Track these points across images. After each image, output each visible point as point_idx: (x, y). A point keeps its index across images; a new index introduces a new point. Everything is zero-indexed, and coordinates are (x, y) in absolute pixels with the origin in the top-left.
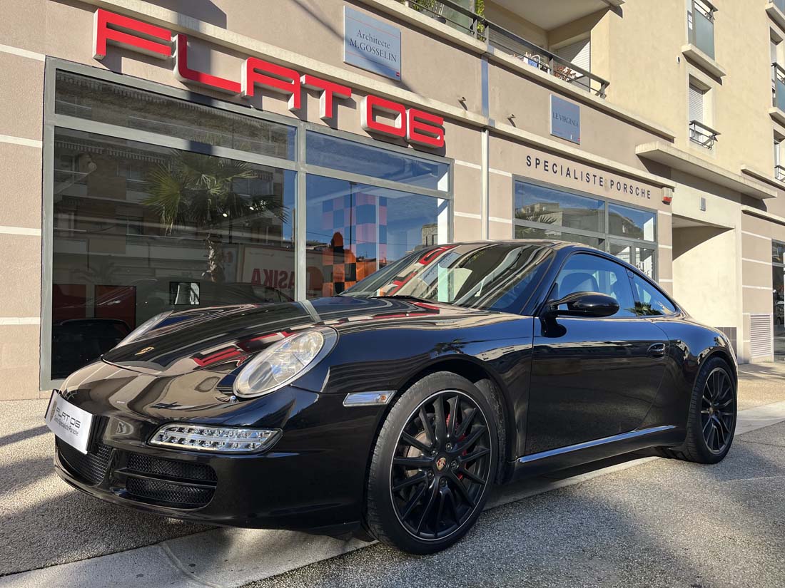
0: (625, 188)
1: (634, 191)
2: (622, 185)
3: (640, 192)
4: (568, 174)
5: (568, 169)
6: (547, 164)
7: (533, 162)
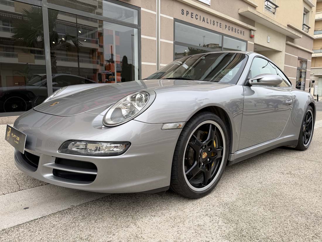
0: (232, 30)
1: (237, 31)
2: (231, 28)
3: (239, 32)
4: (204, 20)
5: (204, 18)
6: (192, 14)
7: (185, 13)
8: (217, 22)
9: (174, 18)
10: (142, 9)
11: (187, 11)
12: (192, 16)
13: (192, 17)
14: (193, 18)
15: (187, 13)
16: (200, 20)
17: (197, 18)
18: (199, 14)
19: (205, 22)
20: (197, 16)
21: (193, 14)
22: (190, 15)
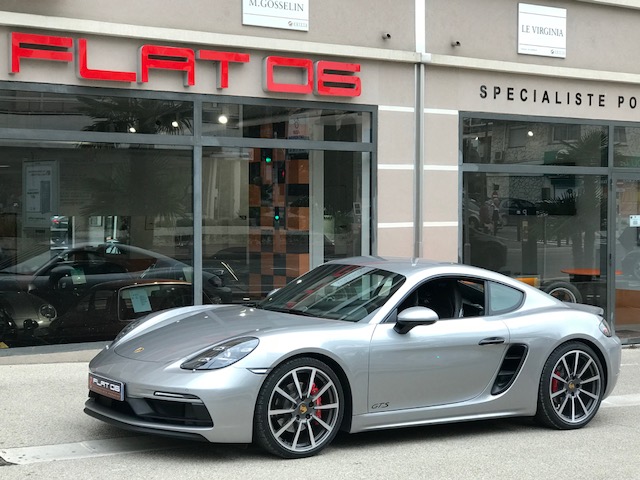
4: (546, 98)
5: (546, 93)
6: (510, 92)
7: (490, 92)
8: (590, 95)
9: (460, 112)
10: (380, 108)
11: (495, 88)
12: (511, 96)
14: (512, 99)
15: (497, 91)
16: (535, 101)
17: (524, 98)
18: (531, 86)
19: (549, 102)
20: (526, 92)
21: (512, 89)
22: (503, 95)
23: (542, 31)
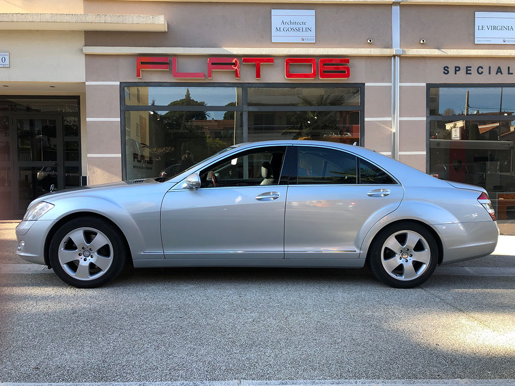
5: (499, 68)
6: (469, 69)
7: (451, 70)
9: (427, 84)
10: (366, 85)
11: (456, 67)
12: (469, 72)
13: (467, 73)
14: (471, 74)
15: (457, 69)
16: (490, 74)
17: (480, 72)
18: (487, 64)
19: (502, 74)
20: (482, 68)
21: (471, 67)
22: (463, 71)
23: (495, 28)
